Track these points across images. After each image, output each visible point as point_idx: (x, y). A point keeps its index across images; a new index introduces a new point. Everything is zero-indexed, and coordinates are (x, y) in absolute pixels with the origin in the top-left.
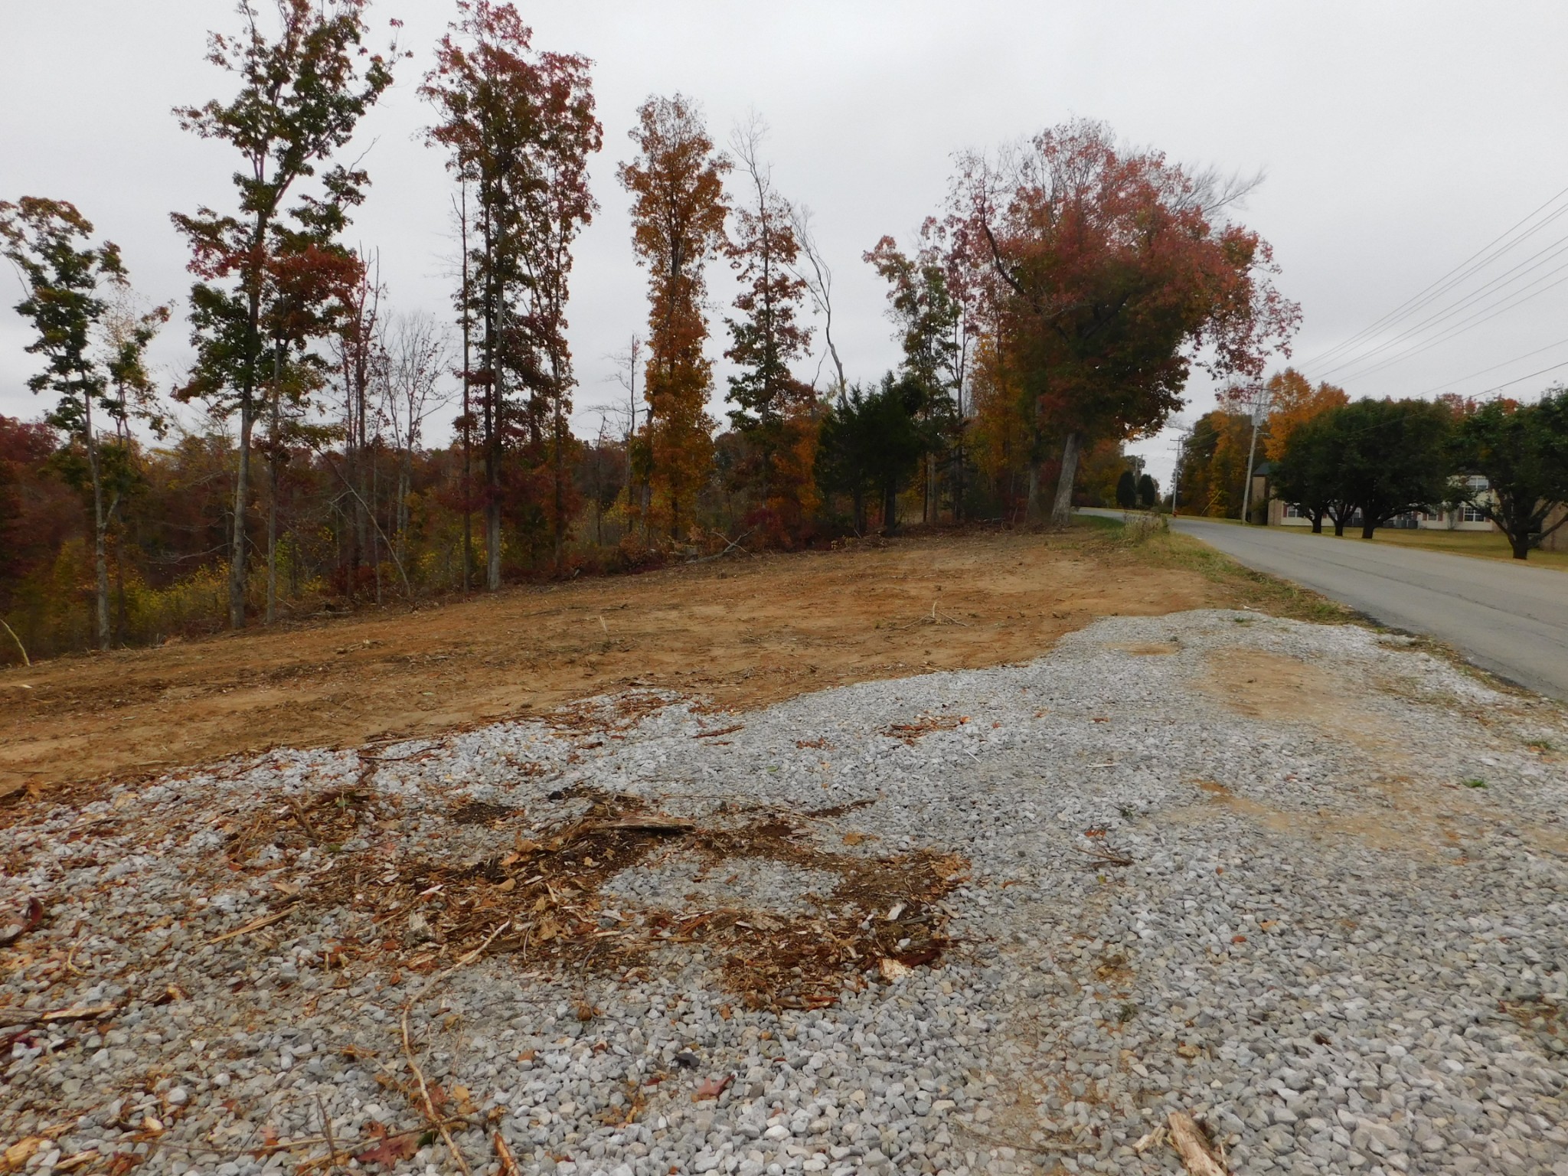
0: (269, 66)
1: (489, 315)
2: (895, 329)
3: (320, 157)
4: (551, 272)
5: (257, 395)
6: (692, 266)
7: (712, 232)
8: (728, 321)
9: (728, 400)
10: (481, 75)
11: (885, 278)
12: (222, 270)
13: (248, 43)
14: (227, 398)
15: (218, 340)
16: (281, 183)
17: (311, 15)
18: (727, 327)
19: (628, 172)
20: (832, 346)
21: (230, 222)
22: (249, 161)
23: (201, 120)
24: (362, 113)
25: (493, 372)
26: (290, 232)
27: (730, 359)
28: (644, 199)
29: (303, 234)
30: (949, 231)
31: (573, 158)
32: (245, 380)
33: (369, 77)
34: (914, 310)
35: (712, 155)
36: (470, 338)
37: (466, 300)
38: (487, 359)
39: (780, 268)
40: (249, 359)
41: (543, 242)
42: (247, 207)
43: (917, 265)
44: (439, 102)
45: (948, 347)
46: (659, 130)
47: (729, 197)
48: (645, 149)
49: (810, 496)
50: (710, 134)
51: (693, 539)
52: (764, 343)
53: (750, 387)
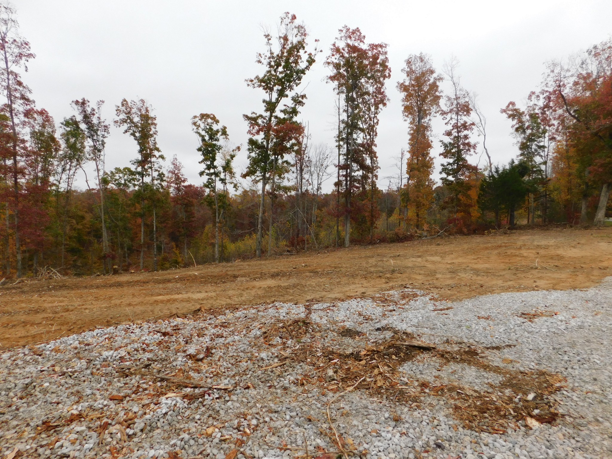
0: (275, 62)
1: (348, 143)
2: (515, 141)
3: (290, 91)
4: (371, 126)
5: (267, 175)
6: (426, 120)
7: (434, 106)
8: (441, 141)
9: (441, 173)
10: (347, 55)
11: (511, 119)
12: (258, 133)
13: (269, 55)
14: (258, 176)
15: (256, 157)
16: (278, 101)
17: (289, 42)
18: (440, 144)
19: (401, 85)
20: (486, 149)
21: (261, 116)
22: (268, 94)
23: (253, 82)
24: (305, 74)
25: (349, 165)
26: (280, 118)
27: (442, 157)
28: (407, 95)
29: (284, 118)
30: (542, 96)
31: (380, 82)
32: (264, 170)
33: (308, 61)
34: (524, 132)
35: (435, 75)
36: (340, 152)
37: (340, 138)
38: (346, 160)
39: (464, 118)
40: (265, 163)
41: (368, 115)
42: (267, 110)
43: (526, 113)
44: (331, 67)
45: (540, 147)
46: (414, 68)
47: (442, 92)
48: (408, 76)
49: (475, 212)
50: (434, 67)
51: (425, 229)
52: (456, 149)
53: (450, 167)
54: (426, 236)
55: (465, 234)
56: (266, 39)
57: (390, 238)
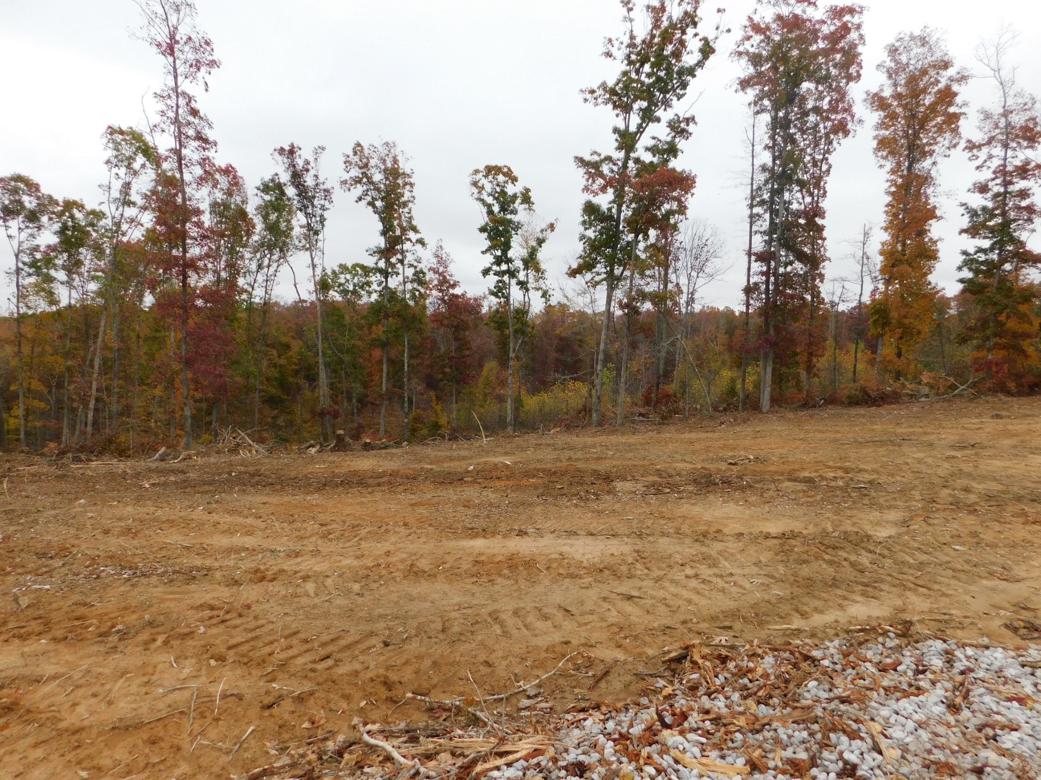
0: (638, 54)
1: (774, 213)
3: (665, 110)
4: (814, 177)
5: (617, 271)
6: (926, 163)
8: (963, 204)
9: (960, 269)
12: (603, 189)
13: (627, 40)
14: (598, 274)
15: (596, 236)
16: (641, 129)
17: (664, 18)
18: (962, 210)
19: (873, 97)
21: (609, 159)
22: (621, 117)
23: (595, 95)
24: (694, 76)
25: (773, 252)
26: (644, 162)
27: (965, 235)
28: (886, 117)
29: (652, 162)
31: (838, 90)
32: (611, 262)
33: (701, 50)
35: (951, 72)
36: (755, 228)
37: (754, 199)
38: (768, 243)
39: (1021, 155)
40: (614, 248)
41: (811, 155)
42: (619, 148)
44: (744, 61)
46: (904, 59)
47: (965, 104)
48: (890, 77)
49: (1032, 350)
50: (952, 55)
51: (925, 381)
52: (999, 220)
53: (982, 257)
54: (927, 396)
55: (1009, 393)
56: (625, 9)
57: (849, 397)
